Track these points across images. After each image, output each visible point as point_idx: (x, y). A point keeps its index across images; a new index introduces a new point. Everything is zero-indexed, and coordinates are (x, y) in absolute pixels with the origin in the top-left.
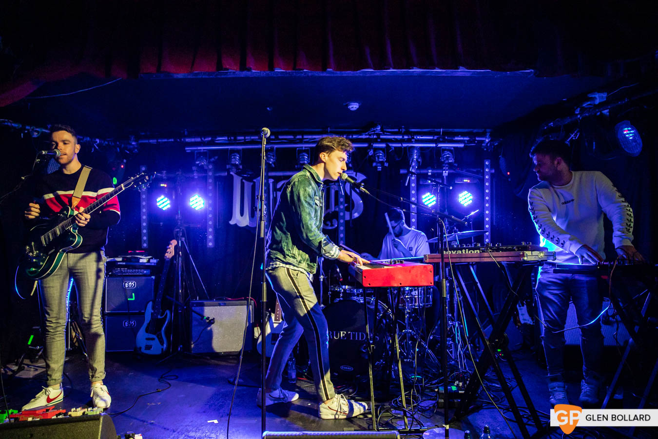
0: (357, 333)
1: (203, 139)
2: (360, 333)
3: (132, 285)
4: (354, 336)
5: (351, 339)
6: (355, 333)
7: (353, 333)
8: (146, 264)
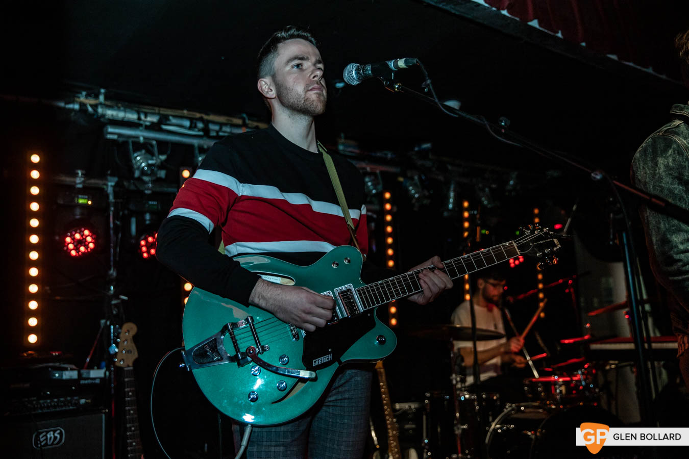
1: (143, 117)
3: (55, 438)
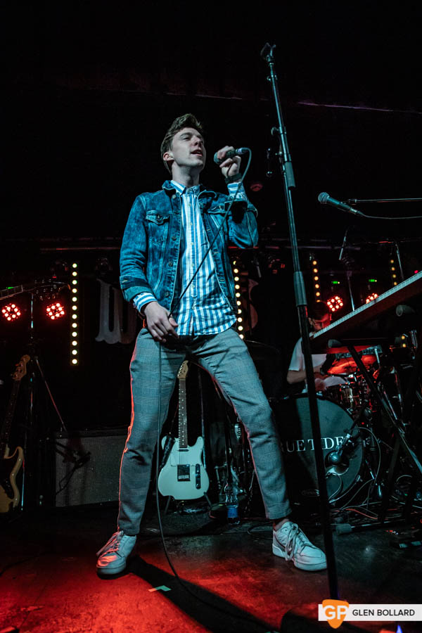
2: (326, 439)
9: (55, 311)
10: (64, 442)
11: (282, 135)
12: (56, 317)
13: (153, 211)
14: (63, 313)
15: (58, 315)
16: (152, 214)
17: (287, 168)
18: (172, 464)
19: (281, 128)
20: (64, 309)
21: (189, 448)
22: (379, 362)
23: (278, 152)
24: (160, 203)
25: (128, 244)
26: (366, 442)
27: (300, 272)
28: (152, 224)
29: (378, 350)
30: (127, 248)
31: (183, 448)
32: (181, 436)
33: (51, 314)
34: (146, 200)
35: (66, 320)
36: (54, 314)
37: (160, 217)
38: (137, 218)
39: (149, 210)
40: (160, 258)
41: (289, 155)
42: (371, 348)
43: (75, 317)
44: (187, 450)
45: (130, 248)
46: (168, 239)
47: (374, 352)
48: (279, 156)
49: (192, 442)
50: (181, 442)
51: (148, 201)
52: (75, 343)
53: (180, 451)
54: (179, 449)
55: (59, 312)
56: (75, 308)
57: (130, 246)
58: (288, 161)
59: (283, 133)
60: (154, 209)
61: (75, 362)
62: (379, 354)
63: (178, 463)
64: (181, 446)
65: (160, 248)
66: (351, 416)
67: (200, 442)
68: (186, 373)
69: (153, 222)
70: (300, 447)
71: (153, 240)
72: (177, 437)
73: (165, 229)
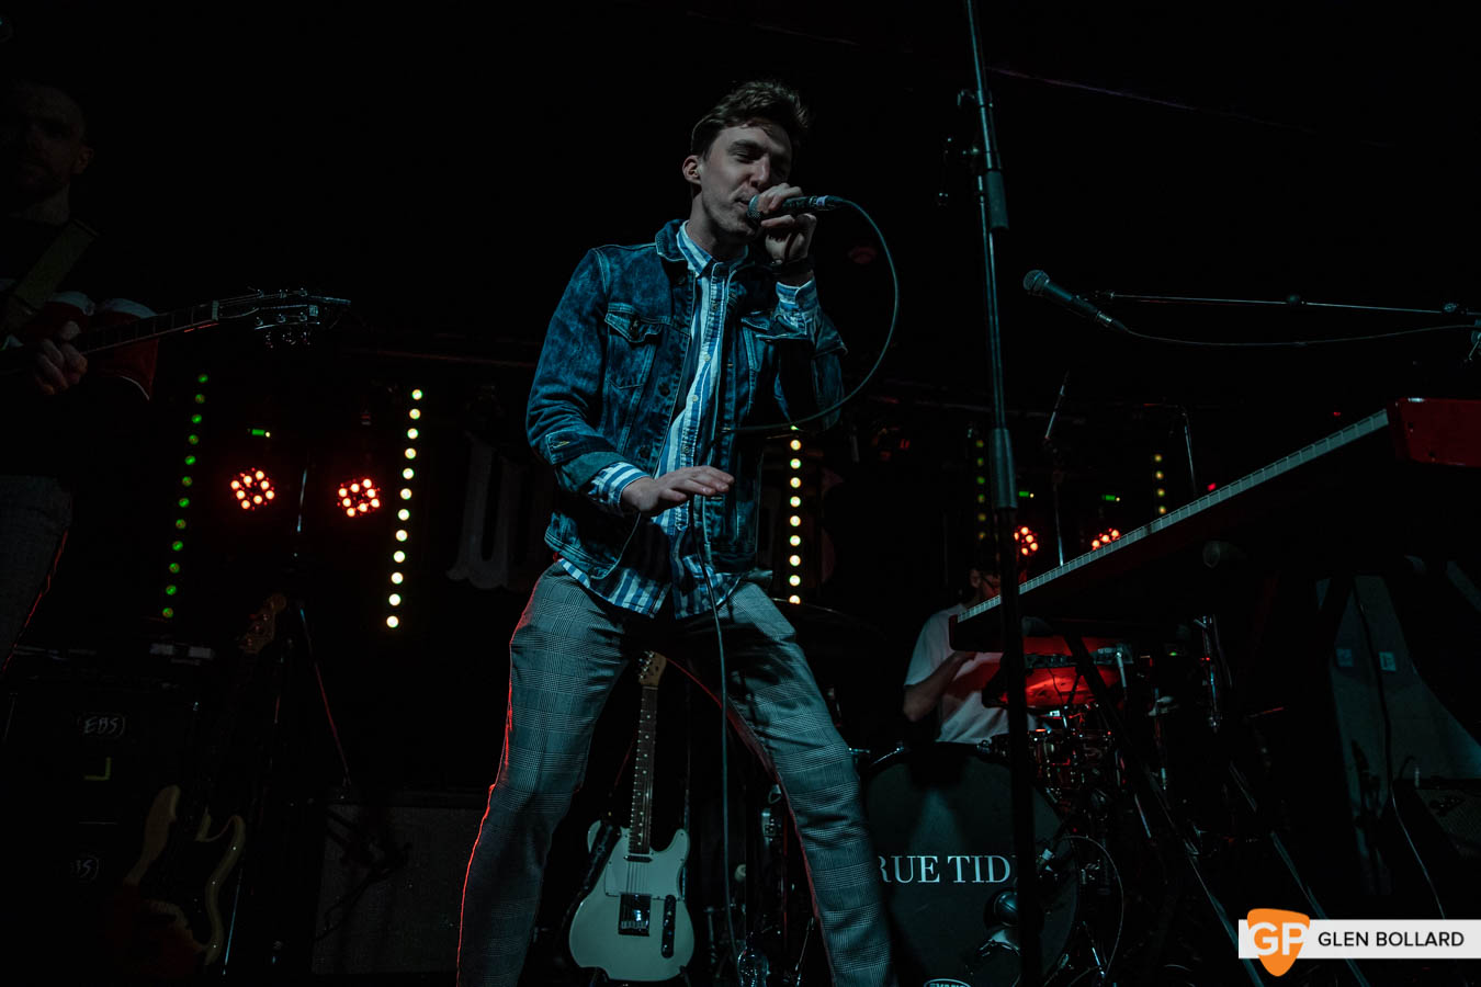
0: (977, 858)
2: (990, 859)
3: (110, 727)
4: (968, 869)
5: (960, 880)
6: (973, 860)
7: (963, 860)
8: (173, 661)
9: (359, 497)
10: (350, 812)
11: (983, 110)
12: (358, 512)
13: (624, 307)
14: (375, 503)
15: (363, 507)
16: (622, 315)
17: (988, 185)
18: (608, 890)
19: (980, 93)
20: (378, 496)
21: (651, 854)
22: (1124, 685)
23: (969, 148)
24: (645, 286)
25: (558, 370)
26: (1088, 872)
27: (1006, 431)
28: (616, 337)
29: (1124, 657)
30: (553, 380)
31: (638, 853)
32: (636, 823)
33: (347, 502)
34: (612, 270)
35: (383, 520)
36: (355, 505)
37: (640, 324)
38: (584, 313)
39: (616, 300)
40: (621, 425)
41: (998, 156)
42: (1108, 650)
43: (404, 515)
44: (648, 860)
45: (563, 384)
46: (648, 386)
47: (1115, 660)
48: (970, 156)
49: (661, 841)
50: (634, 839)
51: (617, 274)
52: (397, 578)
53: (631, 859)
54: (627, 855)
55: (368, 500)
56: (406, 494)
57: (561, 377)
58: (995, 168)
59: (986, 105)
60: (629, 301)
61: (393, 622)
62: (1125, 666)
63: (624, 891)
64: (634, 848)
65: (626, 401)
66: (1056, 808)
67: (681, 841)
68: (660, 672)
69: (620, 335)
70: (928, 871)
71: (614, 379)
72: (627, 826)
73: (645, 359)
